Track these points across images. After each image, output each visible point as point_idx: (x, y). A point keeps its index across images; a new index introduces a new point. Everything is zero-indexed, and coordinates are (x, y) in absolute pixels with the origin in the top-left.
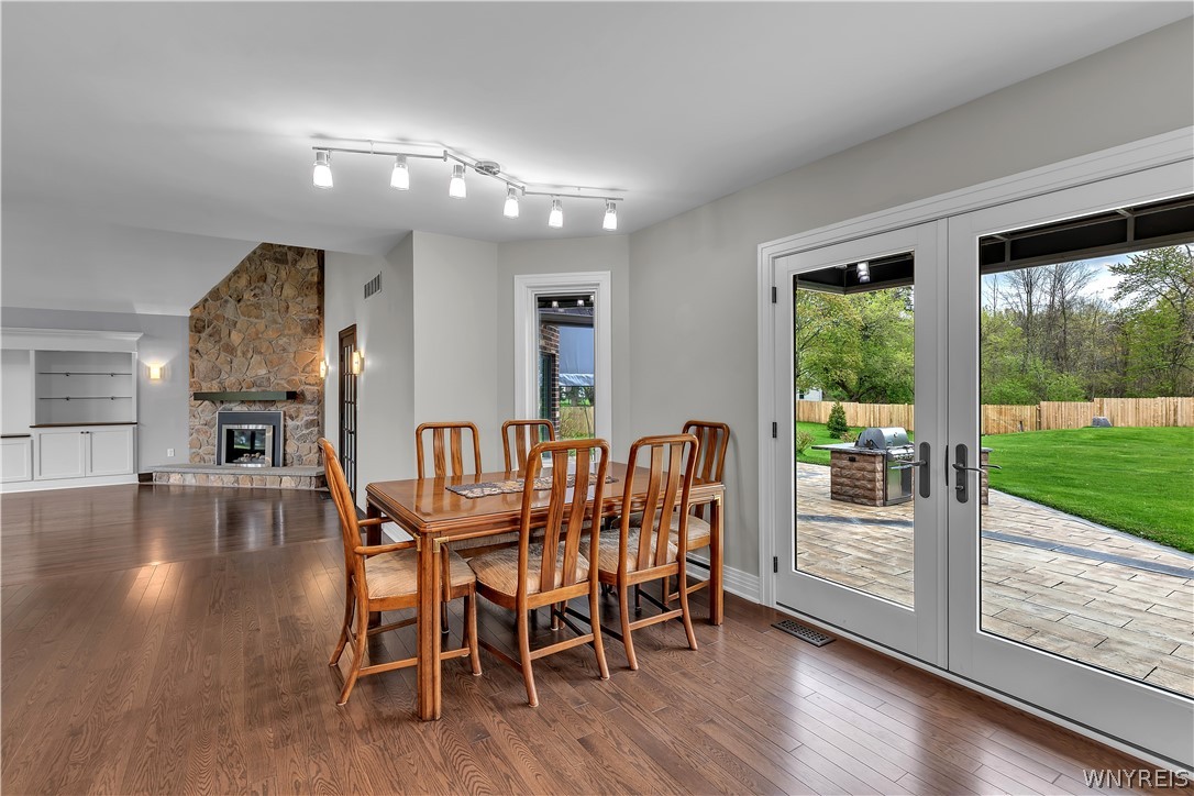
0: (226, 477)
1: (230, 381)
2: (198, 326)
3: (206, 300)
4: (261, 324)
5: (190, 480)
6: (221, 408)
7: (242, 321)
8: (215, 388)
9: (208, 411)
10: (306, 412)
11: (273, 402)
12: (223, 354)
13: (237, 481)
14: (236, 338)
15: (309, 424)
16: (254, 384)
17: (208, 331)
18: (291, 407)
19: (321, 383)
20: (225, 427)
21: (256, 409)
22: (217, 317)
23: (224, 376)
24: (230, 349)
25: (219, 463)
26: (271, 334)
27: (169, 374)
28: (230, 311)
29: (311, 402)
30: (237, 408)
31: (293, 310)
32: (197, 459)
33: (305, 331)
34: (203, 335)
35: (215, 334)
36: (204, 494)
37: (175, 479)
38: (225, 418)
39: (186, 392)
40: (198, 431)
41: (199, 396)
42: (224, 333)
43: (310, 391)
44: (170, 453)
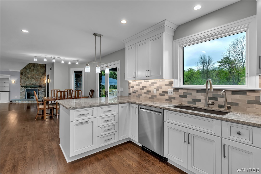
0: (27, 101)
1: (28, 84)
2: (22, 73)
3: (23, 69)
4: (34, 73)
5: (20, 102)
6: (26, 89)
7: (30, 73)
8: (25, 85)
9: (24, 89)
10: (43, 89)
11: (36, 88)
12: (27, 79)
13: (29, 102)
14: (29, 76)
15: (43, 91)
16: (33, 84)
17: (24, 74)
18: (40, 88)
19: (45, 84)
20: (27, 92)
21: (33, 89)
22: (26, 72)
23: (27, 83)
24: (28, 78)
25: (26, 99)
26: (36, 75)
27: (16, 82)
28: (28, 71)
29: (43, 88)
30: (29, 89)
31: (40, 71)
32: (21, 98)
33: (42, 75)
34: (23, 75)
35: (25, 75)
36: (23, 104)
37: (17, 102)
38: (27, 90)
39: (20, 86)
40: (22, 93)
41: (22, 86)
42: (27, 75)
43: (43, 85)
44: (16, 97)
